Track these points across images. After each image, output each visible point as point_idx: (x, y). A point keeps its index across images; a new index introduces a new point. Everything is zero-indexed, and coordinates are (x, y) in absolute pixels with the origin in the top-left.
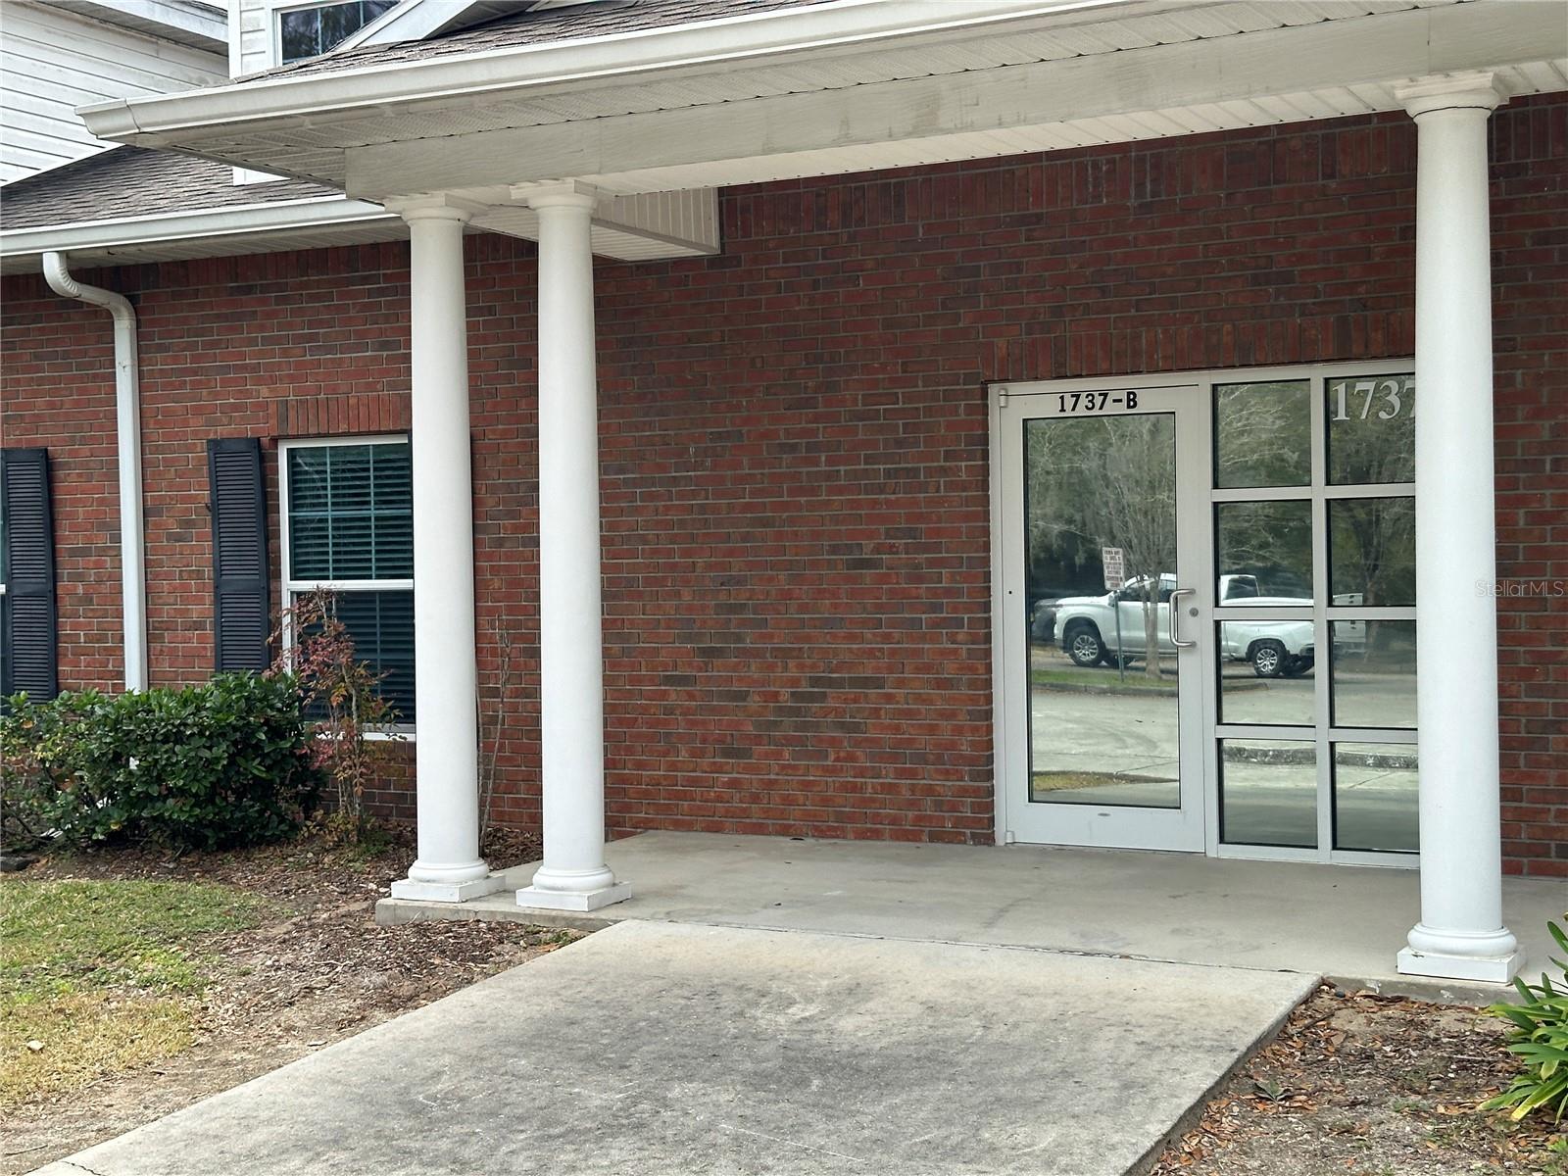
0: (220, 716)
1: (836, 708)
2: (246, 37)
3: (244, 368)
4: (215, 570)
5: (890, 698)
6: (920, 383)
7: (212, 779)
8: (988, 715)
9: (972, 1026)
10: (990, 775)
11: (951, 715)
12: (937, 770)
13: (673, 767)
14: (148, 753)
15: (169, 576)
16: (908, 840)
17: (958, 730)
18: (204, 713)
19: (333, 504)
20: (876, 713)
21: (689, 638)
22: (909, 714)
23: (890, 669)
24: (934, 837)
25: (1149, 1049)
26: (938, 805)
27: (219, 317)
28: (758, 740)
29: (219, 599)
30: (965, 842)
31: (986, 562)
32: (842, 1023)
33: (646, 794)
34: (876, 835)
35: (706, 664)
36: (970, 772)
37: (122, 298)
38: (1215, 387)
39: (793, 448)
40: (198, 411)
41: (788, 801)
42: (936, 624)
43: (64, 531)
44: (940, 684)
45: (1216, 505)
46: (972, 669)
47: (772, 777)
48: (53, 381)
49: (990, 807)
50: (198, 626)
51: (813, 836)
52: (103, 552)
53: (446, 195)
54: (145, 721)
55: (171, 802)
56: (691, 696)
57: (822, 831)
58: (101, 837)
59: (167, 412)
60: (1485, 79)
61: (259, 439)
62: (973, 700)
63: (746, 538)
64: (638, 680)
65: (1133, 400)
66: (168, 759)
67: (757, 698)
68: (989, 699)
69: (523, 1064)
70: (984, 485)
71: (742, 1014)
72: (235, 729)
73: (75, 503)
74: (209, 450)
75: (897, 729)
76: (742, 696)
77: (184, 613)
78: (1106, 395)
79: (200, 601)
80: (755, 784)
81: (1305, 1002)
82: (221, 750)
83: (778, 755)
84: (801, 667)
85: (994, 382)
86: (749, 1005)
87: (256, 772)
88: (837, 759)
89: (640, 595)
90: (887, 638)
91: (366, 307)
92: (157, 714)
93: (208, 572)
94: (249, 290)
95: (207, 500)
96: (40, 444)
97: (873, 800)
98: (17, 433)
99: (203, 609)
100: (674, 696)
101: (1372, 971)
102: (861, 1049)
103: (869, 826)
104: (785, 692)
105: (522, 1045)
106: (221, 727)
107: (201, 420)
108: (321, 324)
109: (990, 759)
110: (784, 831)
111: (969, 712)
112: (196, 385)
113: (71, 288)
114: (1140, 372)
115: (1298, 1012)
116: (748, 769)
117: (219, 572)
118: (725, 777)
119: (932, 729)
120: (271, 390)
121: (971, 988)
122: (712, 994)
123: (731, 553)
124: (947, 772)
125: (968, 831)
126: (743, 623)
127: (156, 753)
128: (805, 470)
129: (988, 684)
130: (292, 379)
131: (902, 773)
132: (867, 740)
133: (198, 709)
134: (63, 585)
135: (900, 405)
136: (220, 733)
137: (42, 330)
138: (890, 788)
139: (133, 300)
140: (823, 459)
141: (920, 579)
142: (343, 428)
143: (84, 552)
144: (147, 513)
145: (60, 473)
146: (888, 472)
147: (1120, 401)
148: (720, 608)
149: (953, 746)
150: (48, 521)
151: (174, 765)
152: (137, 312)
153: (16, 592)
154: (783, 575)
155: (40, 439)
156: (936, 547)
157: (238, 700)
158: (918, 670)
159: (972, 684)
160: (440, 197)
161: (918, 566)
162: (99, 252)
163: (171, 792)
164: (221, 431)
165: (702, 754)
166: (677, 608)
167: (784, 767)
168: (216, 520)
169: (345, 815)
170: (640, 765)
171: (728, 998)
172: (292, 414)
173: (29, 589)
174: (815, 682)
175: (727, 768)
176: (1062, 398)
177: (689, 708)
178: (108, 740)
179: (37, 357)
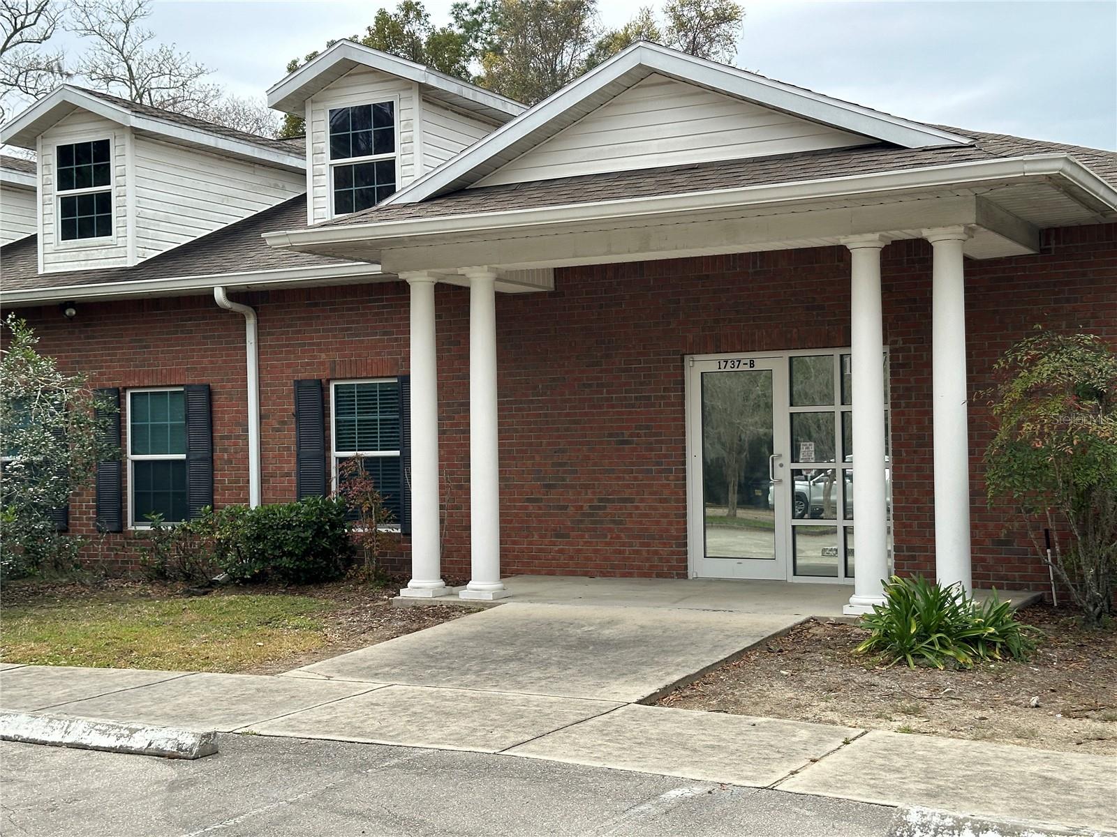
0: (308, 517)
1: (610, 513)
2: (315, 178)
3: (313, 344)
4: (297, 448)
5: (637, 508)
6: (652, 355)
7: (305, 547)
8: (685, 515)
9: (659, 632)
10: (685, 545)
11: (666, 516)
12: (659, 543)
13: (530, 543)
14: (275, 534)
15: (272, 450)
16: (646, 577)
17: (670, 523)
18: (300, 515)
19: (358, 413)
20: (630, 515)
21: (538, 479)
22: (646, 515)
23: (638, 494)
24: (659, 575)
25: (728, 636)
26: (661, 560)
27: (300, 319)
28: (573, 529)
29: (299, 461)
30: (673, 577)
31: (684, 441)
32: (604, 632)
33: (517, 557)
34: (629, 575)
35: (547, 492)
36: (676, 543)
37: (251, 309)
38: (791, 358)
39: (590, 386)
40: (289, 366)
41: (587, 559)
42: (660, 472)
43: (217, 426)
44: (661, 501)
45: (791, 414)
46: (676, 493)
47: (580, 547)
48: (212, 350)
49: (686, 560)
50: (288, 475)
51: (600, 576)
52: (238, 437)
53: (428, 272)
54: (273, 518)
55: (284, 558)
56: (540, 508)
57: (604, 573)
58: (249, 577)
59: (273, 366)
60: (876, 236)
61: (321, 380)
62: (677, 508)
63: (567, 430)
64: (514, 500)
65: (753, 364)
66: (284, 537)
67: (572, 508)
68: (685, 508)
69: (471, 644)
70: (683, 405)
71: (562, 630)
72: (315, 523)
73: (223, 412)
74: (295, 386)
75: (641, 523)
76: (566, 508)
77: (280, 468)
78: (740, 361)
79: (289, 462)
80: (571, 551)
81: (801, 624)
82: (309, 533)
83: (582, 537)
84: (594, 493)
85: (686, 354)
86: (565, 627)
87: (324, 545)
88: (611, 538)
89: (514, 458)
90: (636, 479)
91: (377, 314)
92: (278, 515)
93: (293, 448)
94: (316, 305)
95: (293, 411)
96: (204, 382)
97: (629, 558)
98: (193, 376)
99: (291, 466)
100: (531, 508)
101: (833, 615)
102: (612, 638)
103: (627, 570)
104: (586, 506)
105: (470, 639)
106: (309, 522)
107: (290, 370)
108: (353, 322)
109: (686, 537)
110: (585, 574)
111: (675, 514)
112: (288, 352)
113: (228, 304)
114: (755, 351)
115: (796, 627)
116: (567, 544)
117: (299, 447)
118: (556, 548)
119: (658, 523)
120: (327, 355)
121: (661, 621)
122: (549, 624)
123: (559, 437)
124: (665, 544)
125: (675, 572)
126: (565, 472)
127: (278, 534)
128: (596, 396)
129: (685, 500)
130: (337, 350)
131: (643, 545)
132: (625, 528)
133: (297, 513)
134: (217, 454)
135: (642, 365)
136: (307, 525)
137: (207, 324)
138: (637, 552)
139: (255, 309)
140: (605, 391)
141: (651, 450)
142: (364, 374)
143: (228, 437)
144: (262, 417)
145: (216, 397)
146: (636, 398)
147: (747, 364)
148: (554, 465)
149: (667, 530)
150: (209, 419)
151: (287, 540)
152: (258, 315)
153: (192, 458)
154: (585, 448)
155: (205, 379)
156: (660, 434)
157: (315, 510)
158: (651, 494)
159: (677, 501)
160: (425, 272)
161: (651, 443)
162: (243, 287)
163: (284, 554)
164: (301, 376)
165: (544, 536)
166: (533, 464)
167: (586, 542)
168: (298, 421)
169: (368, 567)
170: (514, 543)
171: (556, 626)
172: (338, 367)
173: (199, 456)
174: (601, 500)
175: (558, 543)
176: (719, 362)
177: (538, 514)
178: (254, 528)
179: (204, 338)
